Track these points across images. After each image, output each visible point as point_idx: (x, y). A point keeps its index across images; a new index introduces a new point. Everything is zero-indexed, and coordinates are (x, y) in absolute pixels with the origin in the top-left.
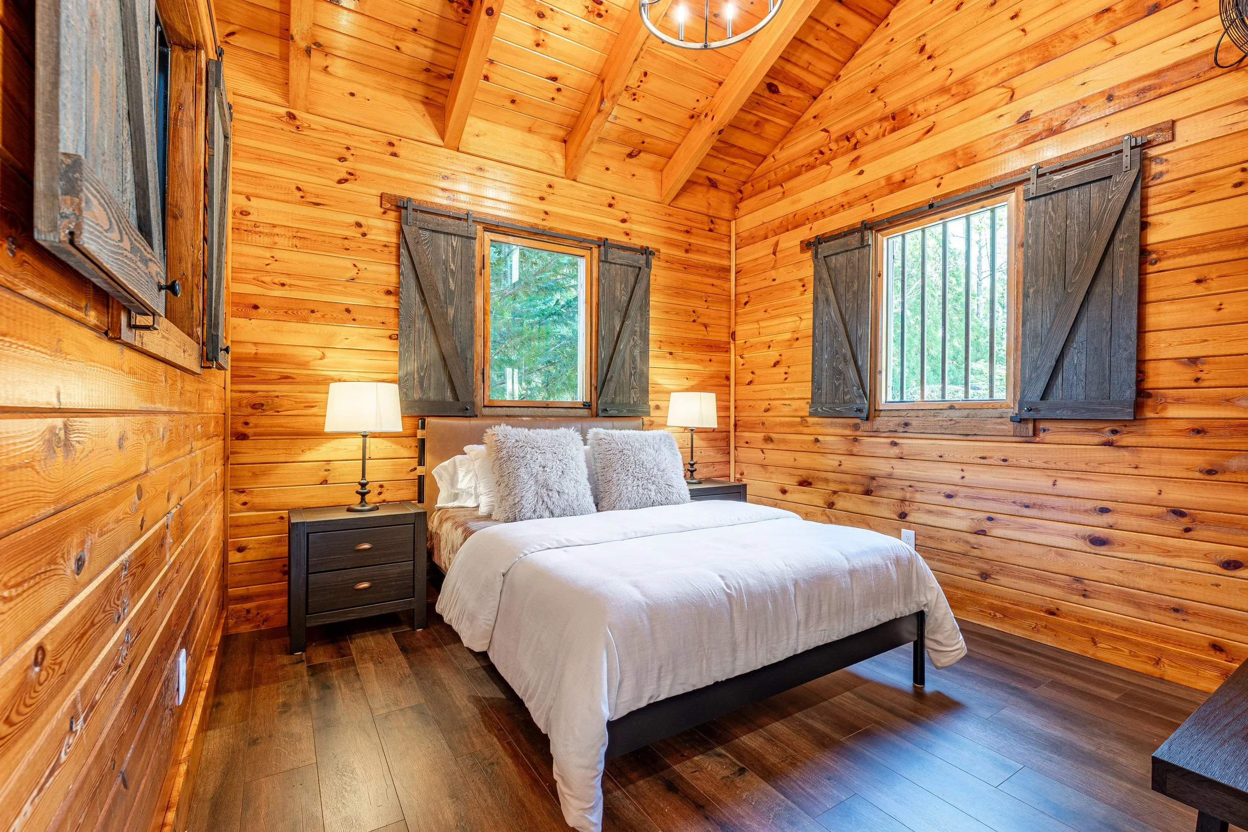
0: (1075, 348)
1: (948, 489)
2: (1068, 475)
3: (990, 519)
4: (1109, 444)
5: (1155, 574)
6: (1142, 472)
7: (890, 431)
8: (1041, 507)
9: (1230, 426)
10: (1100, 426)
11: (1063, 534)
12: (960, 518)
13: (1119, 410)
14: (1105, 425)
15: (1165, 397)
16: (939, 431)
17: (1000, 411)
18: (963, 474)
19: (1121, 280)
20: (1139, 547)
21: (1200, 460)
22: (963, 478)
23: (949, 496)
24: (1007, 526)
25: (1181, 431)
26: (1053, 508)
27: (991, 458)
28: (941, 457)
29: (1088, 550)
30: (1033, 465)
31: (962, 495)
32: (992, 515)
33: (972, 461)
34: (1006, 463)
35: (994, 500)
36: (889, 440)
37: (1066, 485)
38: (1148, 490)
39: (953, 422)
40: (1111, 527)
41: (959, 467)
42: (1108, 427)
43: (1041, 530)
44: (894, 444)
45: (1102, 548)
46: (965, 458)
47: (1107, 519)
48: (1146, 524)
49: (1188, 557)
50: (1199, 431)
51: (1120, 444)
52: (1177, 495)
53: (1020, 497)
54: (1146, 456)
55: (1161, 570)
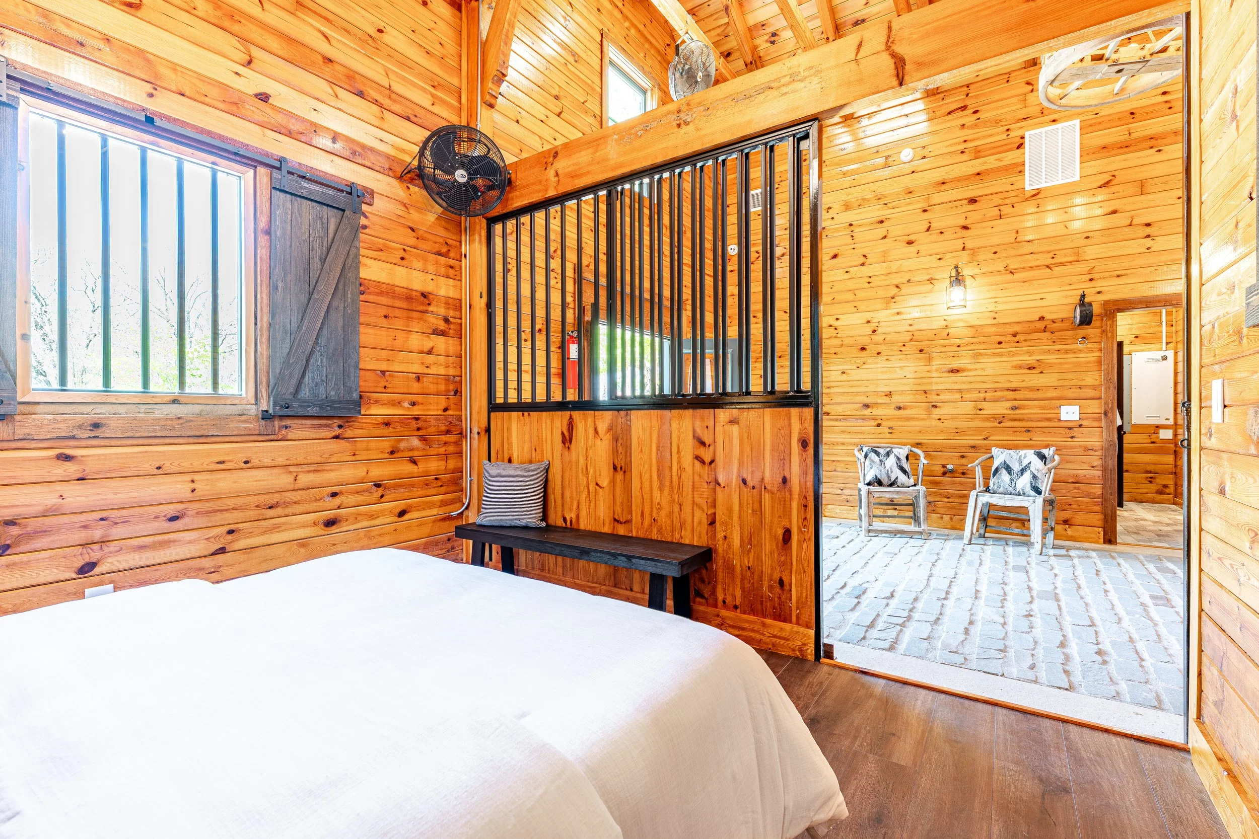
0: (319, 351)
1: (171, 510)
2: (306, 468)
3: (231, 532)
4: (336, 437)
5: (365, 536)
6: (357, 458)
7: (59, 438)
8: (285, 504)
9: (400, 420)
10: (330, 422)
11: (304, 526)
12: (190, 542)
13: (353, 409)
14: (334, 421)
15: (369, 398)
16: (159, 434)
17: (241, 407)
18: (193, 486)
19: (350, 300)
20: (356, 518)
21: (387, 444)
22: (193, 491)
23: (173, 519)
24: (250, 534)
25: (377, 424)
26: (295, 503)
27: (230, 461)
28: (159, 468)
29: (324, 533)
30: (276, 463)
31: (193, 513)
32: (232, 527)
33: (205, 467)
34: (248, 465)
35: (235, 509)
36: (53, 453)
37: (305, 479)
38: (360, 472)
39: (181, 421)
40: (339, 508)
41: (189, 477)
42: (336, 423)
43: (283, 528)
44: (68, 458)
45: (334, 527)
46: (197, 465)
47: (337, 501)
48: (362, 498)
49: (383, 516)
50: (387, 424)
51: (344, 436)
52: (378, 472)
53: (261, 499)
54: (361, 443)
55: (369, 531)
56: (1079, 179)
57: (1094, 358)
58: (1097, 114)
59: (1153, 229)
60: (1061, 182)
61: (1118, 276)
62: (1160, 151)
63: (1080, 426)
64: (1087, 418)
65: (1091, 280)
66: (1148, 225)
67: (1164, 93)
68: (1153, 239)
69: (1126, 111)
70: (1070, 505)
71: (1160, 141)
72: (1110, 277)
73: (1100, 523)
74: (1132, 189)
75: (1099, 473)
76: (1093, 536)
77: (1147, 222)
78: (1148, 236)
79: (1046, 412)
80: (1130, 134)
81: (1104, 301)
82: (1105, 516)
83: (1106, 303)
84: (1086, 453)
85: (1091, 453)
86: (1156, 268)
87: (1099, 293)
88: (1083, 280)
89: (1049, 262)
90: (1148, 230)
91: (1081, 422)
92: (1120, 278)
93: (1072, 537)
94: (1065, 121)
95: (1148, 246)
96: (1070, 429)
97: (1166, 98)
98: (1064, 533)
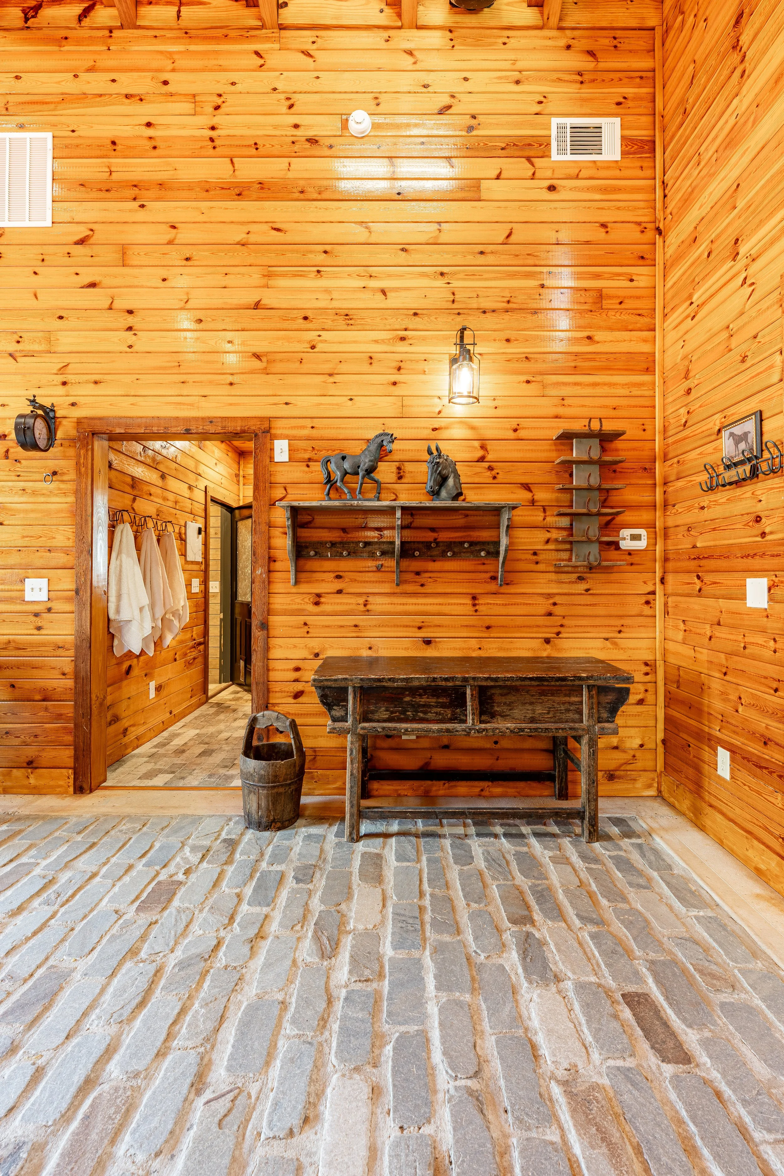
56: (50, 225)
57: (66, 505)
58: (73, 131)
59: (136, 320)
60: (27, 224)
61: (96, 383)
62: (142, 206)
63: (49, 610)
64: (58, 599)
65: (64, 383)
66: (130, 312)
67: (149, 125)
68: (135, 334)
69: (107, 138)
70: (36, 736)
71: (144, 192)
72: (87, 382)
73: (70, 762)
74: (110, 255)
75: (70, 683)
76: (61, 783)
77: (129, 307)
78: (130, 329)
79: (6, 587)
80: (111, 172)
81: (78, 419)
82: (75, 751)
83: (79, 422)
84: (55, 653)
85: (60, 652)
86: (138, 376)
87: (73, 404)
88: (55, 383)
89: (13, 347)
90: (130, 320)
91: (49, 605)
92: (98, 385)
93: (35, 787)
94: (33, 130)
95: (130, 343)
96: (36, 615)
97: (150, 132)
98: (26, 782)
